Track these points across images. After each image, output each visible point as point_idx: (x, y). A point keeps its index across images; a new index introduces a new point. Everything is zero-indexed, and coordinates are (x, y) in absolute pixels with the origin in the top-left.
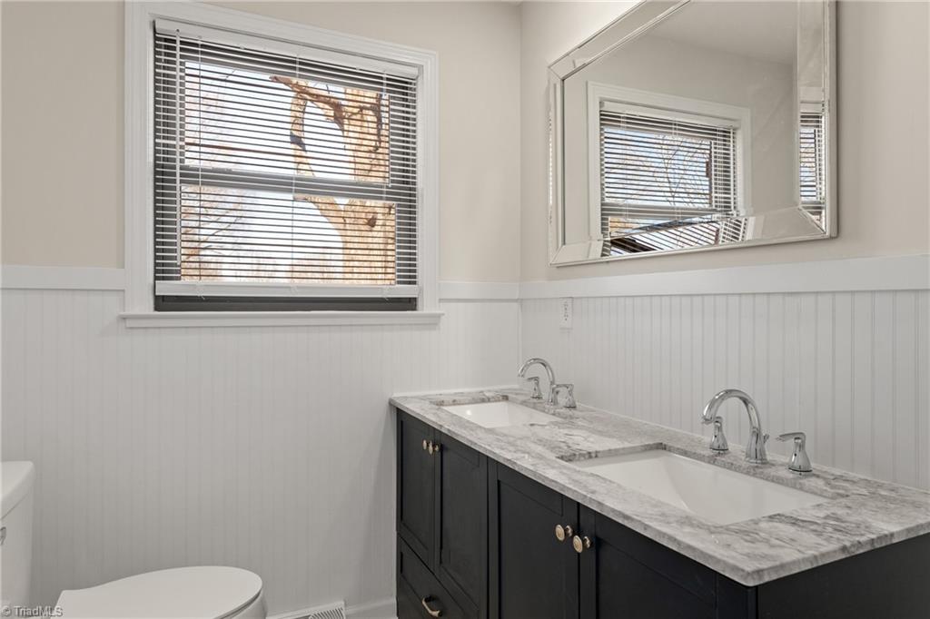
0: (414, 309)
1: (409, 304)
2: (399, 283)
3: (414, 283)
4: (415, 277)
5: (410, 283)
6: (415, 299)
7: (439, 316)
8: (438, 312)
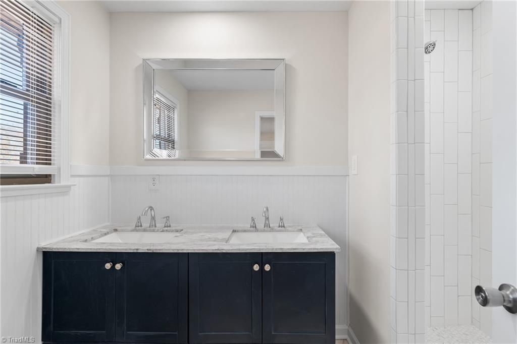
0: (50, 182)
1: (46, 179)
2: (37, 163)
3: (50, 164)
4: (50, 160)
5: (46, 164)
6: (50, 175)
7: (69, 187)
8: (70, 184)
